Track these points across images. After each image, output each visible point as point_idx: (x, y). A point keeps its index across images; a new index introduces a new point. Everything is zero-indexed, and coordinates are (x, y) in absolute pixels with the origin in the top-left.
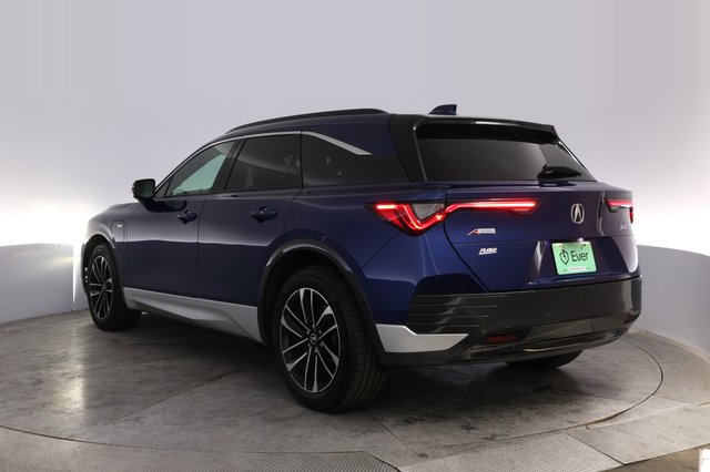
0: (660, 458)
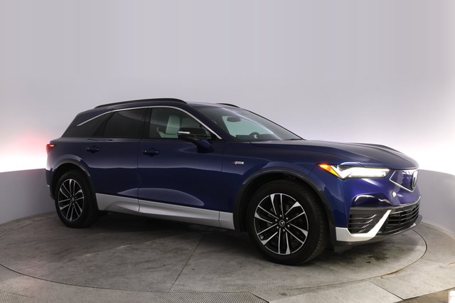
0: (425, 296)
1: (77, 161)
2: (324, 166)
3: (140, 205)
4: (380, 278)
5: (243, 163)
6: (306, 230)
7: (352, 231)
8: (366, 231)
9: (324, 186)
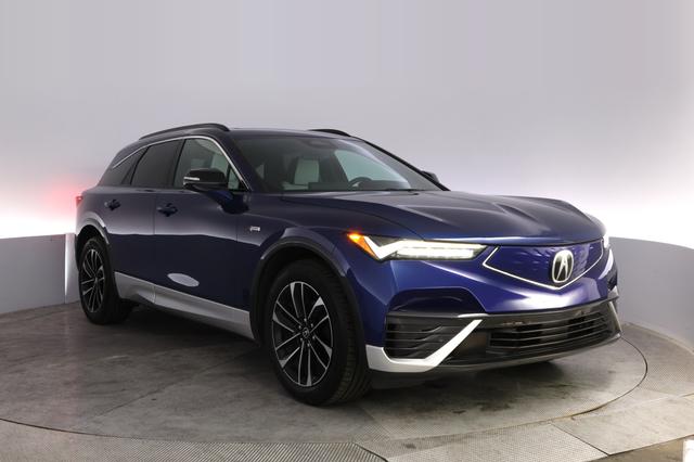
1: (100, 225)
2: (355, 237)
3: (158, 293)
4: (569, 419)
5: (259, 229)
6: (329, 346)
7: (391, 354)
8: (424, 355)
9: (347, 267)
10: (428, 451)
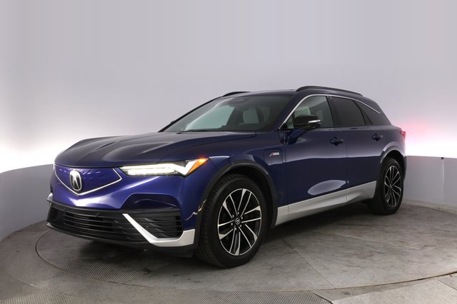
10: (357, 297)
